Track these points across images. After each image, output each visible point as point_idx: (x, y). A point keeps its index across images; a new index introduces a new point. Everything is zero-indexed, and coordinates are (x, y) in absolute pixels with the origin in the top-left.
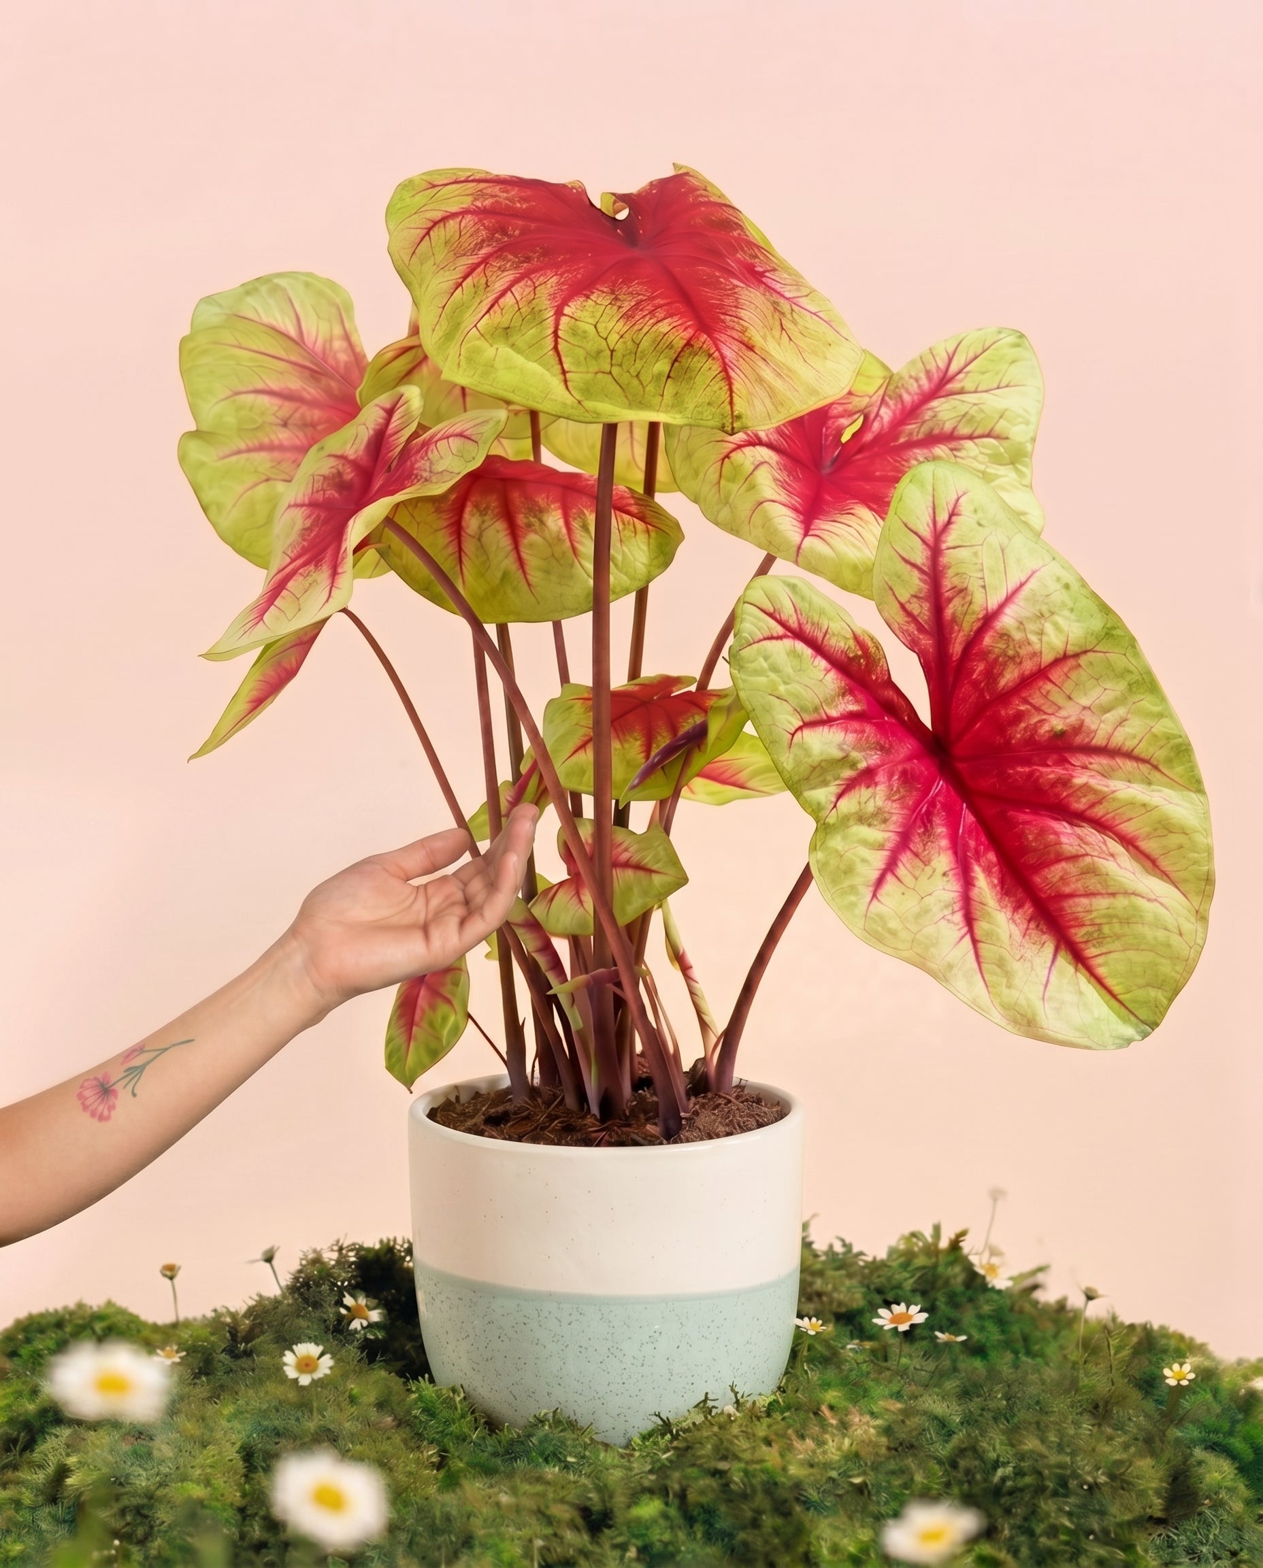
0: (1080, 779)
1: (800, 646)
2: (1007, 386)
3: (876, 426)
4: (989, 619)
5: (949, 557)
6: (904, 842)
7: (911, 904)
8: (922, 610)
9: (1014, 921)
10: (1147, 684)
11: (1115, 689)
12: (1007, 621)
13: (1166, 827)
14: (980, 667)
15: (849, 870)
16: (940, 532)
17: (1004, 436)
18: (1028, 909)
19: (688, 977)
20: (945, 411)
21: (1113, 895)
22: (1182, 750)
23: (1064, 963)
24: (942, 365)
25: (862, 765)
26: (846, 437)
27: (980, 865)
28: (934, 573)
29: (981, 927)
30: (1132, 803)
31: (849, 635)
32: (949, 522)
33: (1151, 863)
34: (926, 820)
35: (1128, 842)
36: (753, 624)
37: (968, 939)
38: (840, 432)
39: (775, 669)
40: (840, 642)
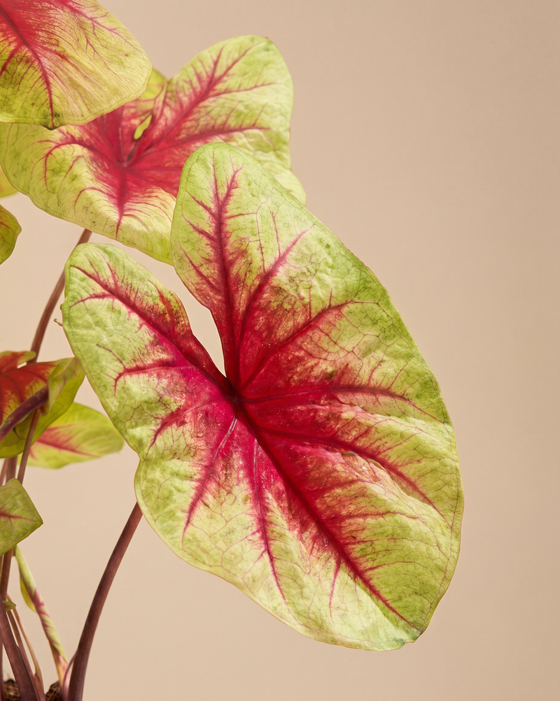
0: (348, 414)
1: (118, 303)
2: (263, 85)
3: (162, 122)
4: (267, 276)
5: (230, 225)
6: (209, 473)
7: (219, 526)
8: (211, 271)
9: (301, 539)
10: (396, 329)
11: (371, 334)
12: (281, 278)
13: (421, 453)
14: (262, 320)
15: (168, 498)
16: (222, 205)
17: (266, 126)
18: (312, 530)
19: (40, 612)
20: (215, 108)
21: (382, 515)
22: (429, 386)
23: (345, 576)
24: (209, 70)
25: (174, 407)
26: (138, 134)
27: (271, 491)
28: (219, 238)
29: (275, 546)
30: (391, 434)
31: (156, 294)
32: (228, 195)
33: (411, 486)
34: (226, 454)
35: (391, 469)
36: (80, 285)
37: (266, 556)
38: (133, 131)
39: (98, 323)
40: (150, 300)
